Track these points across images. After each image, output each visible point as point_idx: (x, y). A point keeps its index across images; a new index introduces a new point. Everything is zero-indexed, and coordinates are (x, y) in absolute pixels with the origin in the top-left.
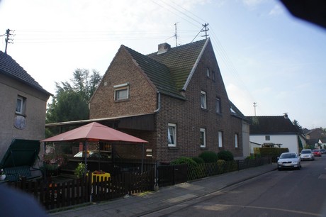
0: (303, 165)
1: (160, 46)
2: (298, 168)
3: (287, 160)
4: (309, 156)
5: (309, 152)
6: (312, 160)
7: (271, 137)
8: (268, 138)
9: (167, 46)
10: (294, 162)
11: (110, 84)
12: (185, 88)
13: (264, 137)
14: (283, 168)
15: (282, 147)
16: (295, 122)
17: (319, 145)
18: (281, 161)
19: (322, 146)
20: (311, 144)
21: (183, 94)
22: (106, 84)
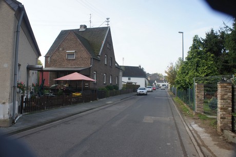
0: (148, 93)
1: (81, 26)
2: (146, 95)
3: (141, 91)
4: (150, 89)
5: (150, 87)
6: (152, 92)
7: (131, 78)
8: (129, 79)
9: (85, 27)
10: (145, 92)
11: (63, 50)
12: (100, 54)
13: (127, 78)
14: (140, 94)
15: (137, 84)
16: (143, 69)
17: (155, 84)
18: (138, 91)
19: (157, 84)
20: (151, 83)
21: (98, 57)
22: (61, 49)
